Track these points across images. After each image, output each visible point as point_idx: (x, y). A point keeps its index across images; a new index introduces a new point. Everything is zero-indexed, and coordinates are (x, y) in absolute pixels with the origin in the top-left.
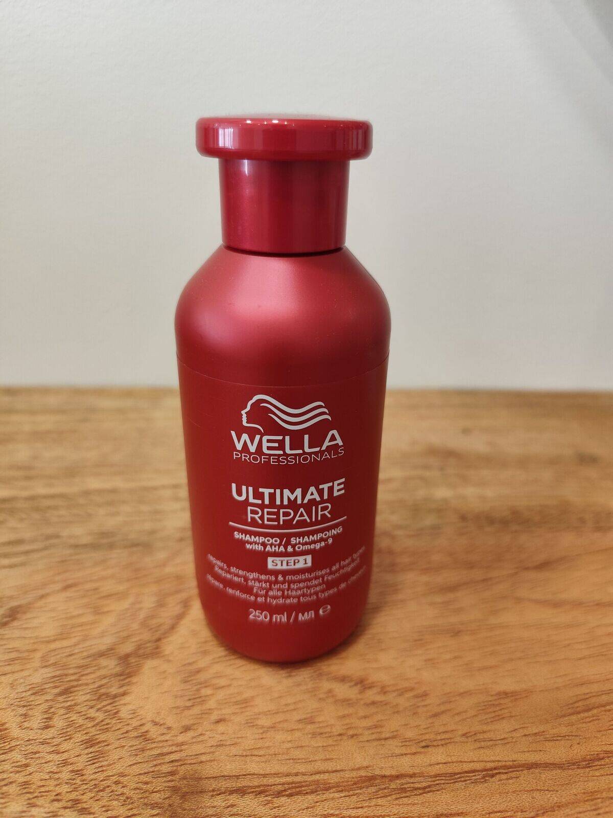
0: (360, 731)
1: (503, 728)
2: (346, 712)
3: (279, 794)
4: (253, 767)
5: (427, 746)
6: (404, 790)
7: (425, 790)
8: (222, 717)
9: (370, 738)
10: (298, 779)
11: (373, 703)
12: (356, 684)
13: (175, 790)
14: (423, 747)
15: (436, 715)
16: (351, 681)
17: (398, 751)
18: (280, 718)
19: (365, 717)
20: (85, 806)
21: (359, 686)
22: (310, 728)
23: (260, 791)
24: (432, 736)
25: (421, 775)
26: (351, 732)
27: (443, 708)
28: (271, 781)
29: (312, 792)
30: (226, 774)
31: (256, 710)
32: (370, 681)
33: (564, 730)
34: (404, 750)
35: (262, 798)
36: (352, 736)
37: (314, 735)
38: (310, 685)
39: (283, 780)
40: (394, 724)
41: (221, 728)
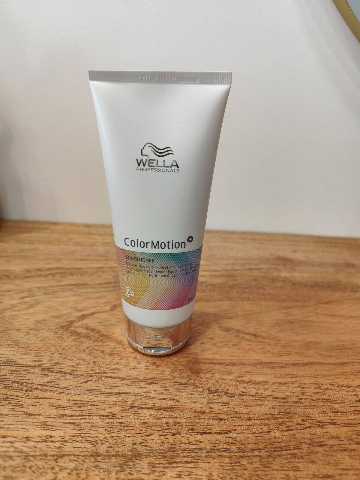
0: (256, 349)
1: (310, 352)
2: (250, 344)
3: (228, 365)
4: (217, 357)
5: (281, 355)
6: (273, 367)
7: (281, 367)
8: (203, 342)
9: (259, 351)
10: (234, 361)
11: (260, 341)
12: (253, 335)
13: (190, 362)
14: (280, 355)
15: (284, 347)
16: (251, 334)
17: (270, 356)
18: (225, 343)
19: (257, 345)
20: (158, 364)
21: (254, 336)
22: (237, 347)
23: (221, 364)
24: (283, 353)
25: (280, 363)
26: (252, 349)
27: (287, 345)
28: (224, 361)
29: (239, 365)
30: (207, 358)
31: (216, 341)
32: (258, 335)
33: (334, 354)
34: (273, 356)
35: (222, 366)
36: (253, 351)
37: (238, 349)
38: (235, 335)
39: (229, 361)
40: (268, 348)
41: (204, 345)
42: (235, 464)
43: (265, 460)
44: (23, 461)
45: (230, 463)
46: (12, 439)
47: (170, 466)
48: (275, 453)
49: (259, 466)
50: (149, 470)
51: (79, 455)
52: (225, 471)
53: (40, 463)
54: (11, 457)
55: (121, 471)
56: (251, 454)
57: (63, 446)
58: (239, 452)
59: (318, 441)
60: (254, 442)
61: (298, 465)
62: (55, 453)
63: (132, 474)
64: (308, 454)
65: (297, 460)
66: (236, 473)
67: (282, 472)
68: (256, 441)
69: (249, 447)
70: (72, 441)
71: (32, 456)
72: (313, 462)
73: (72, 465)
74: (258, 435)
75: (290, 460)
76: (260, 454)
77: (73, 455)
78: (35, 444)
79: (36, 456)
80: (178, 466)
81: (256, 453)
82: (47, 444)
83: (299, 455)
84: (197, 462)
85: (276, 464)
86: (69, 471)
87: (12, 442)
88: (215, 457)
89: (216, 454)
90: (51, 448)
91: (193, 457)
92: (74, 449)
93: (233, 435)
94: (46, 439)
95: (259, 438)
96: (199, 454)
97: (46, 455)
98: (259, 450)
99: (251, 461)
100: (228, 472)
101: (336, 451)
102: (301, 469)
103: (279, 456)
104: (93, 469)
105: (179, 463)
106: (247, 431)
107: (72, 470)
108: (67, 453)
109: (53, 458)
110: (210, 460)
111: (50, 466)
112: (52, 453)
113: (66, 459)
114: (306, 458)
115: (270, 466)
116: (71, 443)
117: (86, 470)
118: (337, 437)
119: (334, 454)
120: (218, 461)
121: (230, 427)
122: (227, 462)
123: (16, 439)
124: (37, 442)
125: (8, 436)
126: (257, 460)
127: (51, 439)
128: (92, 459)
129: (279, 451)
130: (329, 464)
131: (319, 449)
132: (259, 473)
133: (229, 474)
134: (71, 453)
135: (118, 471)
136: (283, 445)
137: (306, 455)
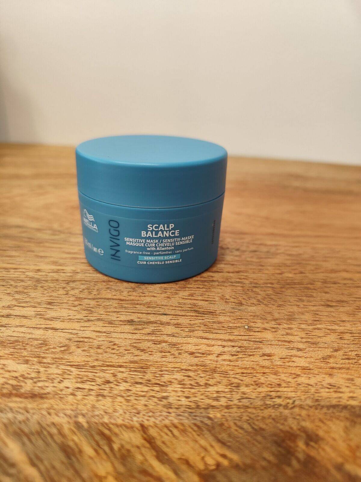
42: (248, 291)
43: (278, 289)
44: (34, 283)
45: (243, 290)
46: (24, 270)
47: (182, 289)
48: (288, 286)
49: (272, 293)
50: (161, 291)
51: (91, 281)
52: (238, 294)
53: (52, 285)
54: (22, 281)
55: (133, 291)
56: (263, 286)
57: (75, 275)
58: (251, 284)
59: (331, 280)
60: (266, 279)
61: (312, 294)
62: (66, 279)
63: (144, 293)
64: (321, 288)
65: (310, 291)
66: (249, 296)
67: (295, 297)
68: (268, 278)
69: (262, 282)
70: (83, 273)
71: (44, 280)
72: (326, 293)
73: (83, 287)
74: (271, 275)
75: (303, 290)
76: (273, 286)
77: (84, 280)
78: (47, 274)
79: (48, 280)
80: (190, 290)
81: (269, 285)
82: (59, 274)
83: (312, 288)
84: (210, 288)
85: (289, 292)
86: (80, 290)
87: (23, 272)
88: (227, 286)
89: (228, 284)
90: (62, 276)
91: (205, 285)
92: (86, 278)
93: (245, 274)
94: (57, 271)
95: (272, 276)
96: (211, 284)
97: (57, 280)
98: (272, 284)
99: (263, 289)
100: (241, 295)
101: (350, 287)
102: (314, 296)
103: (292, 288)
104: (105, 289)
105: (191, 288)
106: (259, 272)
107: (84, 290)
108: (79, 279)
109: (64, 282)
110: (223, 288)
111: (61, 287)
112: (64, 279)
113: (78, 283)
114: (319, 290)
115: (283, 293)
116: (83, 274)
117: (97, 290)
118: (351, 279)
119: (348, 289)
120: (231, 288)
121: (242, 269)
122: (239, 289)
123: (27, 270)
124: (49, 272)
125: (20, 269)
126: (270, 289)
127: (62, 271)
128: (104, 284)
129: (293, 285)
130: (343, 294)
131: (332, 285)
132: (272, 297)
133: (242, 296)
134: (83, 280)
135: (130, 291)
136: (296, 281)
137: (319, 288)
